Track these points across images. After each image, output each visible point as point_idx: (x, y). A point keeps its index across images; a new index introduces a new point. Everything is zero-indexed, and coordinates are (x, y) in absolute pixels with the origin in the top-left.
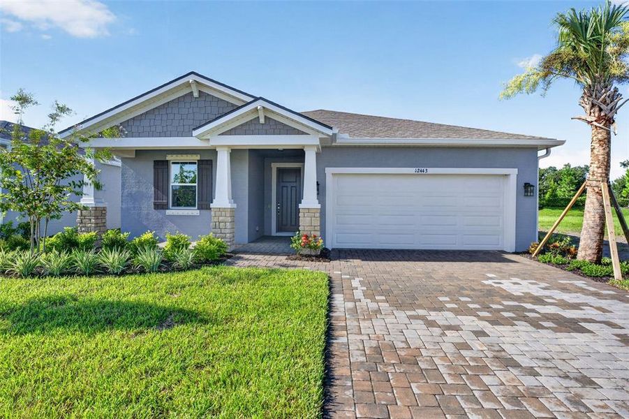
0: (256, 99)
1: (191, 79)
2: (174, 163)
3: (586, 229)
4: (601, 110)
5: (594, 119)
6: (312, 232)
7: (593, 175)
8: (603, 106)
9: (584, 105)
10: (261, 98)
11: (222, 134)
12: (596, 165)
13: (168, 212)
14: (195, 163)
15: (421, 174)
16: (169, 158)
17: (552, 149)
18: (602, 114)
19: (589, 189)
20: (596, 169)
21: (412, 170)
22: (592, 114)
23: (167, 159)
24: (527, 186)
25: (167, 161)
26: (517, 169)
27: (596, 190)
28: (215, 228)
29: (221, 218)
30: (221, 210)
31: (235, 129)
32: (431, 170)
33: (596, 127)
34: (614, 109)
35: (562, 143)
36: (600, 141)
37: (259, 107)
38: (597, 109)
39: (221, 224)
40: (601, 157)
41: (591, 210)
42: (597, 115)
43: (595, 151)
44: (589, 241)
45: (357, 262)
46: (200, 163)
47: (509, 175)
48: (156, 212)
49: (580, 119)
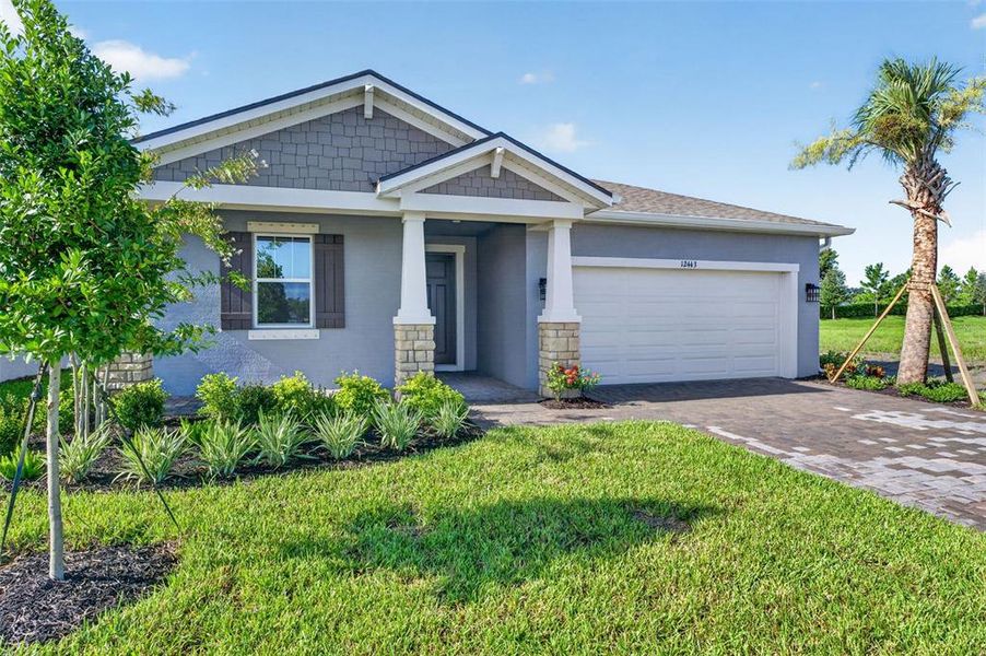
0: (491, 136)
1: (369, 84)
2: (260, 238)
3: (910, 343)
4: (930, 194)
5: (922, 205)
6: (570, 362)
7: (920, 275)
8: (933, 191)
9: (908, 186)
10: (501, 134)
11: (424, 191)
12: (922, 264)
13: (253, 335)
14: (307, 240)
15: (688, 269)
16: (253, 227)
17: (833, 239)
18: (932, 200)
19: (913, 294)
20: (923, 268)
21: (677, 263)
22: (919, 199)
23: (249, 229)
24: (810, 287)
25: (250, 234)
26: (798, 265)
27: (925, 294)
28: (407, 362)
29: (417, 344)
30: (418, 328)
31: (447, 183)
32: (702, 264)
33: (923, 215)
34: (941, 197)
35: (851, 232)
36: (928, 233)
37: (499, 150)
38: (926, 194)
39: (418, 354)
40: (929, 254)
41: (917, 318)
42: (925, 200)
43: (922, 246)
44: (916, 358)
45: (645, 406)
46: (320, 239)
47: (789, 272)
48: (227, 334)
49: (899, 203)
